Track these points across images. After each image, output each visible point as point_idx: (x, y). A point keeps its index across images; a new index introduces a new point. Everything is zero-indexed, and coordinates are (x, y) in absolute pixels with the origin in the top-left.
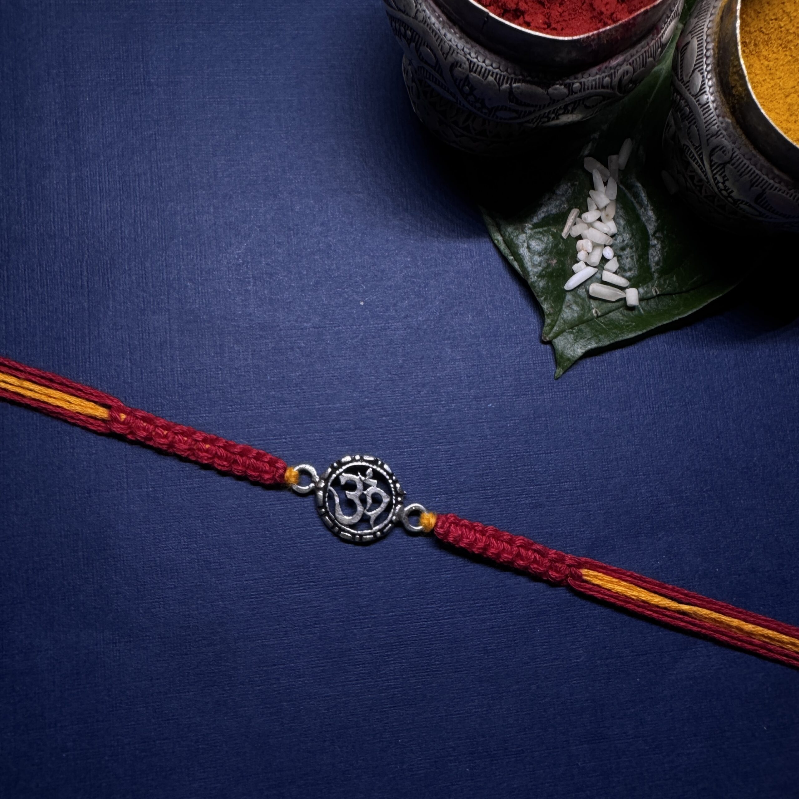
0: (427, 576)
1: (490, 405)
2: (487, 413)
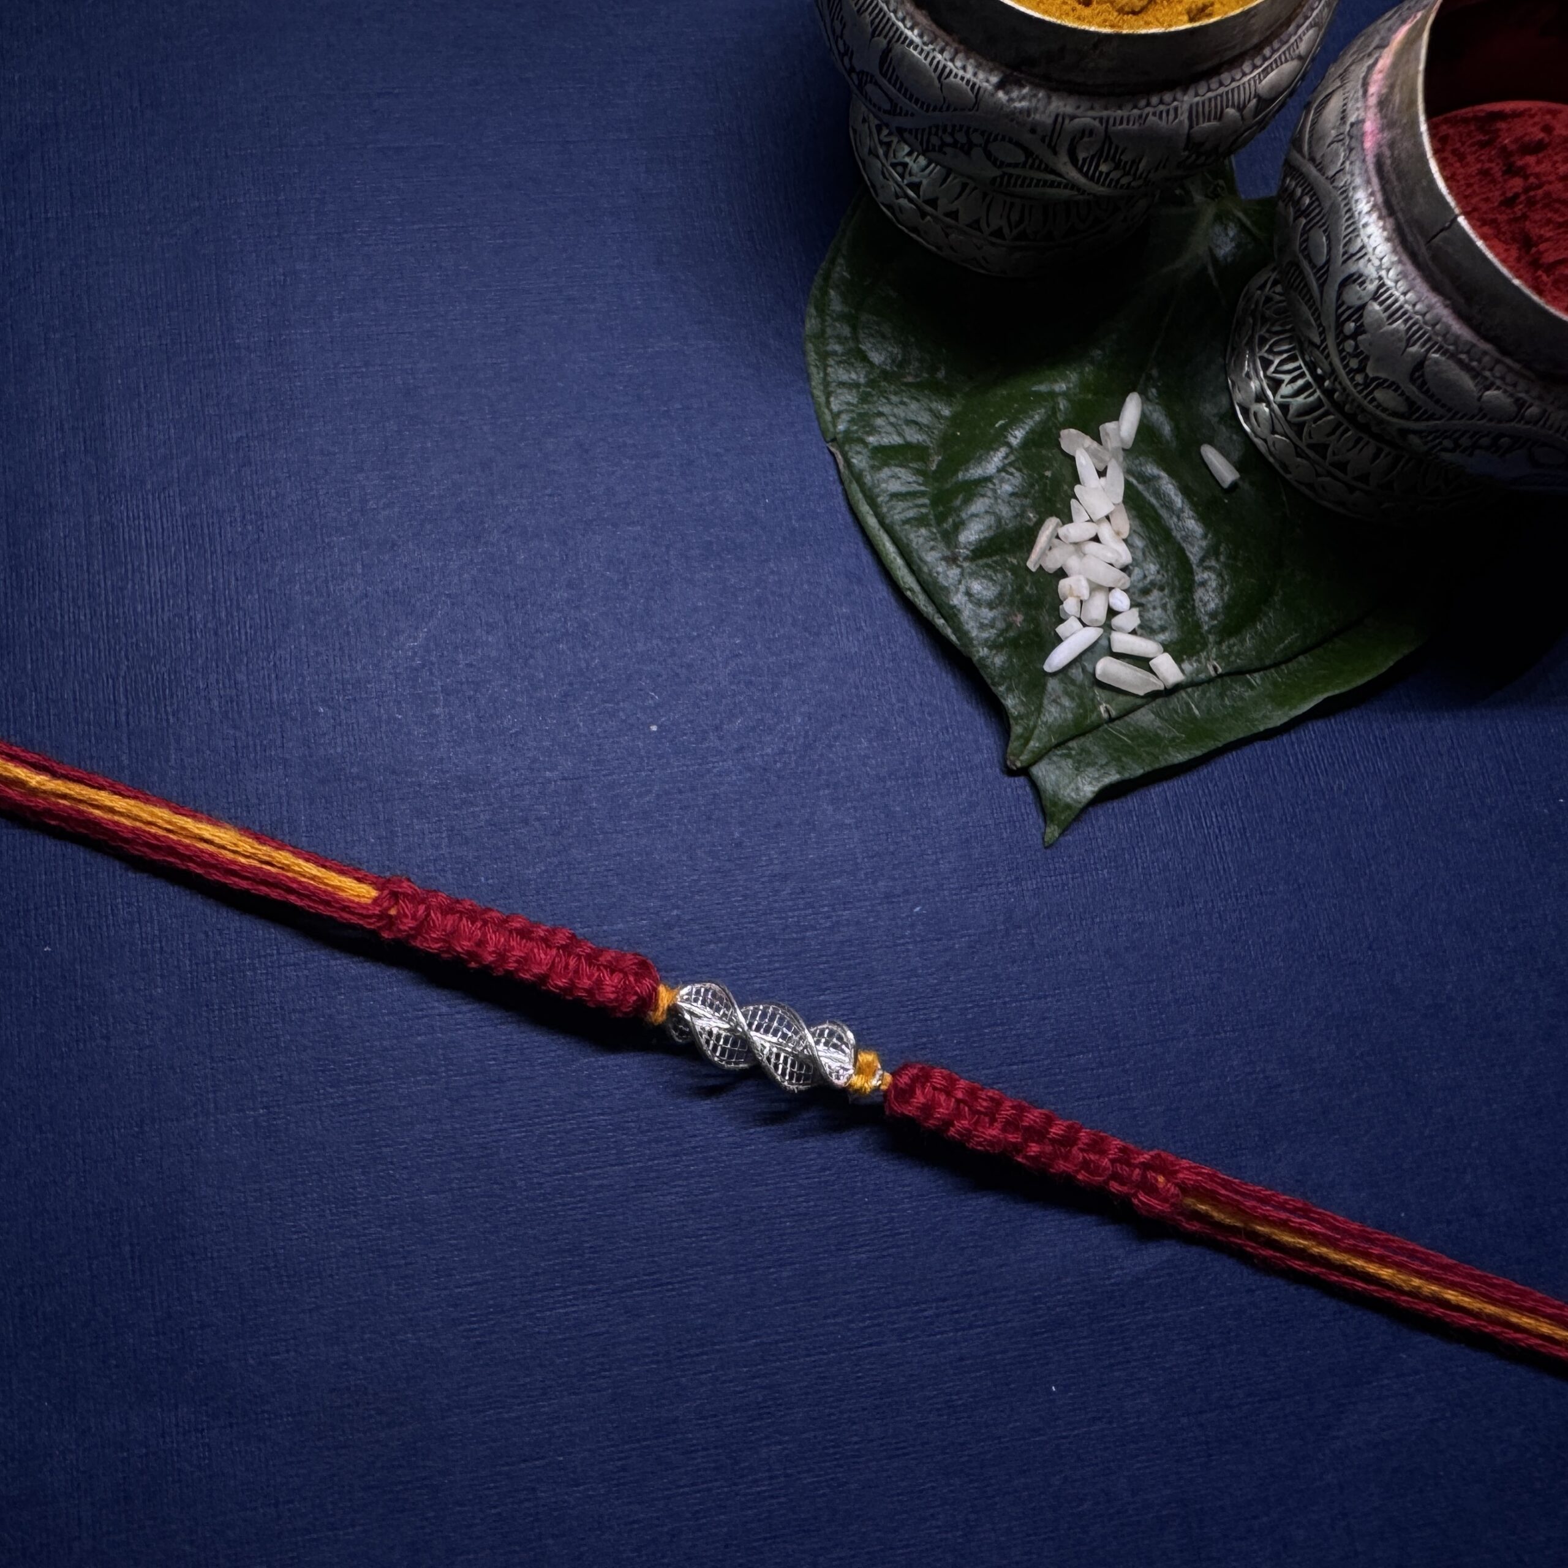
0: (820, 1259)
1: (918, 909)
2: (912, 926)
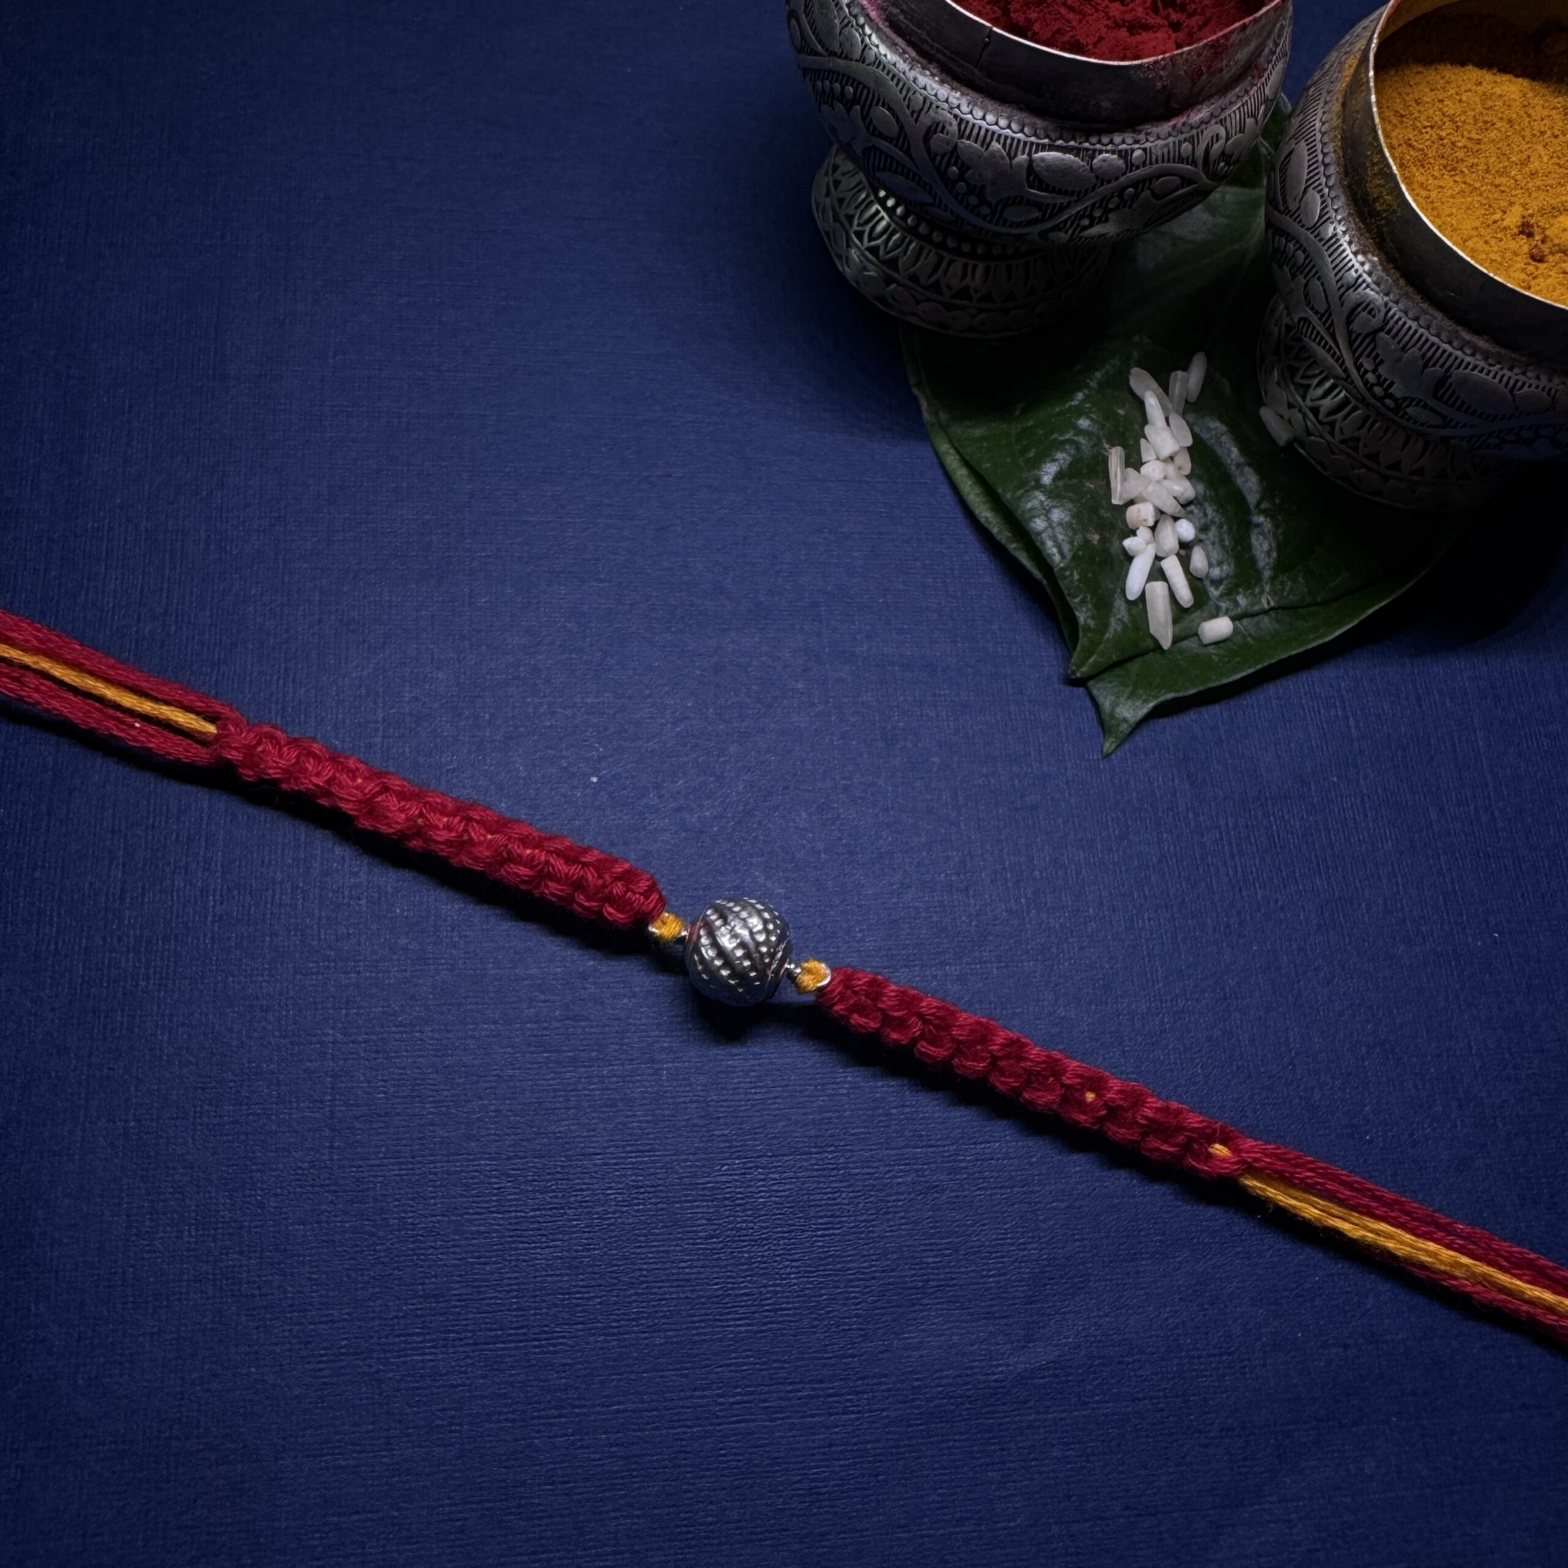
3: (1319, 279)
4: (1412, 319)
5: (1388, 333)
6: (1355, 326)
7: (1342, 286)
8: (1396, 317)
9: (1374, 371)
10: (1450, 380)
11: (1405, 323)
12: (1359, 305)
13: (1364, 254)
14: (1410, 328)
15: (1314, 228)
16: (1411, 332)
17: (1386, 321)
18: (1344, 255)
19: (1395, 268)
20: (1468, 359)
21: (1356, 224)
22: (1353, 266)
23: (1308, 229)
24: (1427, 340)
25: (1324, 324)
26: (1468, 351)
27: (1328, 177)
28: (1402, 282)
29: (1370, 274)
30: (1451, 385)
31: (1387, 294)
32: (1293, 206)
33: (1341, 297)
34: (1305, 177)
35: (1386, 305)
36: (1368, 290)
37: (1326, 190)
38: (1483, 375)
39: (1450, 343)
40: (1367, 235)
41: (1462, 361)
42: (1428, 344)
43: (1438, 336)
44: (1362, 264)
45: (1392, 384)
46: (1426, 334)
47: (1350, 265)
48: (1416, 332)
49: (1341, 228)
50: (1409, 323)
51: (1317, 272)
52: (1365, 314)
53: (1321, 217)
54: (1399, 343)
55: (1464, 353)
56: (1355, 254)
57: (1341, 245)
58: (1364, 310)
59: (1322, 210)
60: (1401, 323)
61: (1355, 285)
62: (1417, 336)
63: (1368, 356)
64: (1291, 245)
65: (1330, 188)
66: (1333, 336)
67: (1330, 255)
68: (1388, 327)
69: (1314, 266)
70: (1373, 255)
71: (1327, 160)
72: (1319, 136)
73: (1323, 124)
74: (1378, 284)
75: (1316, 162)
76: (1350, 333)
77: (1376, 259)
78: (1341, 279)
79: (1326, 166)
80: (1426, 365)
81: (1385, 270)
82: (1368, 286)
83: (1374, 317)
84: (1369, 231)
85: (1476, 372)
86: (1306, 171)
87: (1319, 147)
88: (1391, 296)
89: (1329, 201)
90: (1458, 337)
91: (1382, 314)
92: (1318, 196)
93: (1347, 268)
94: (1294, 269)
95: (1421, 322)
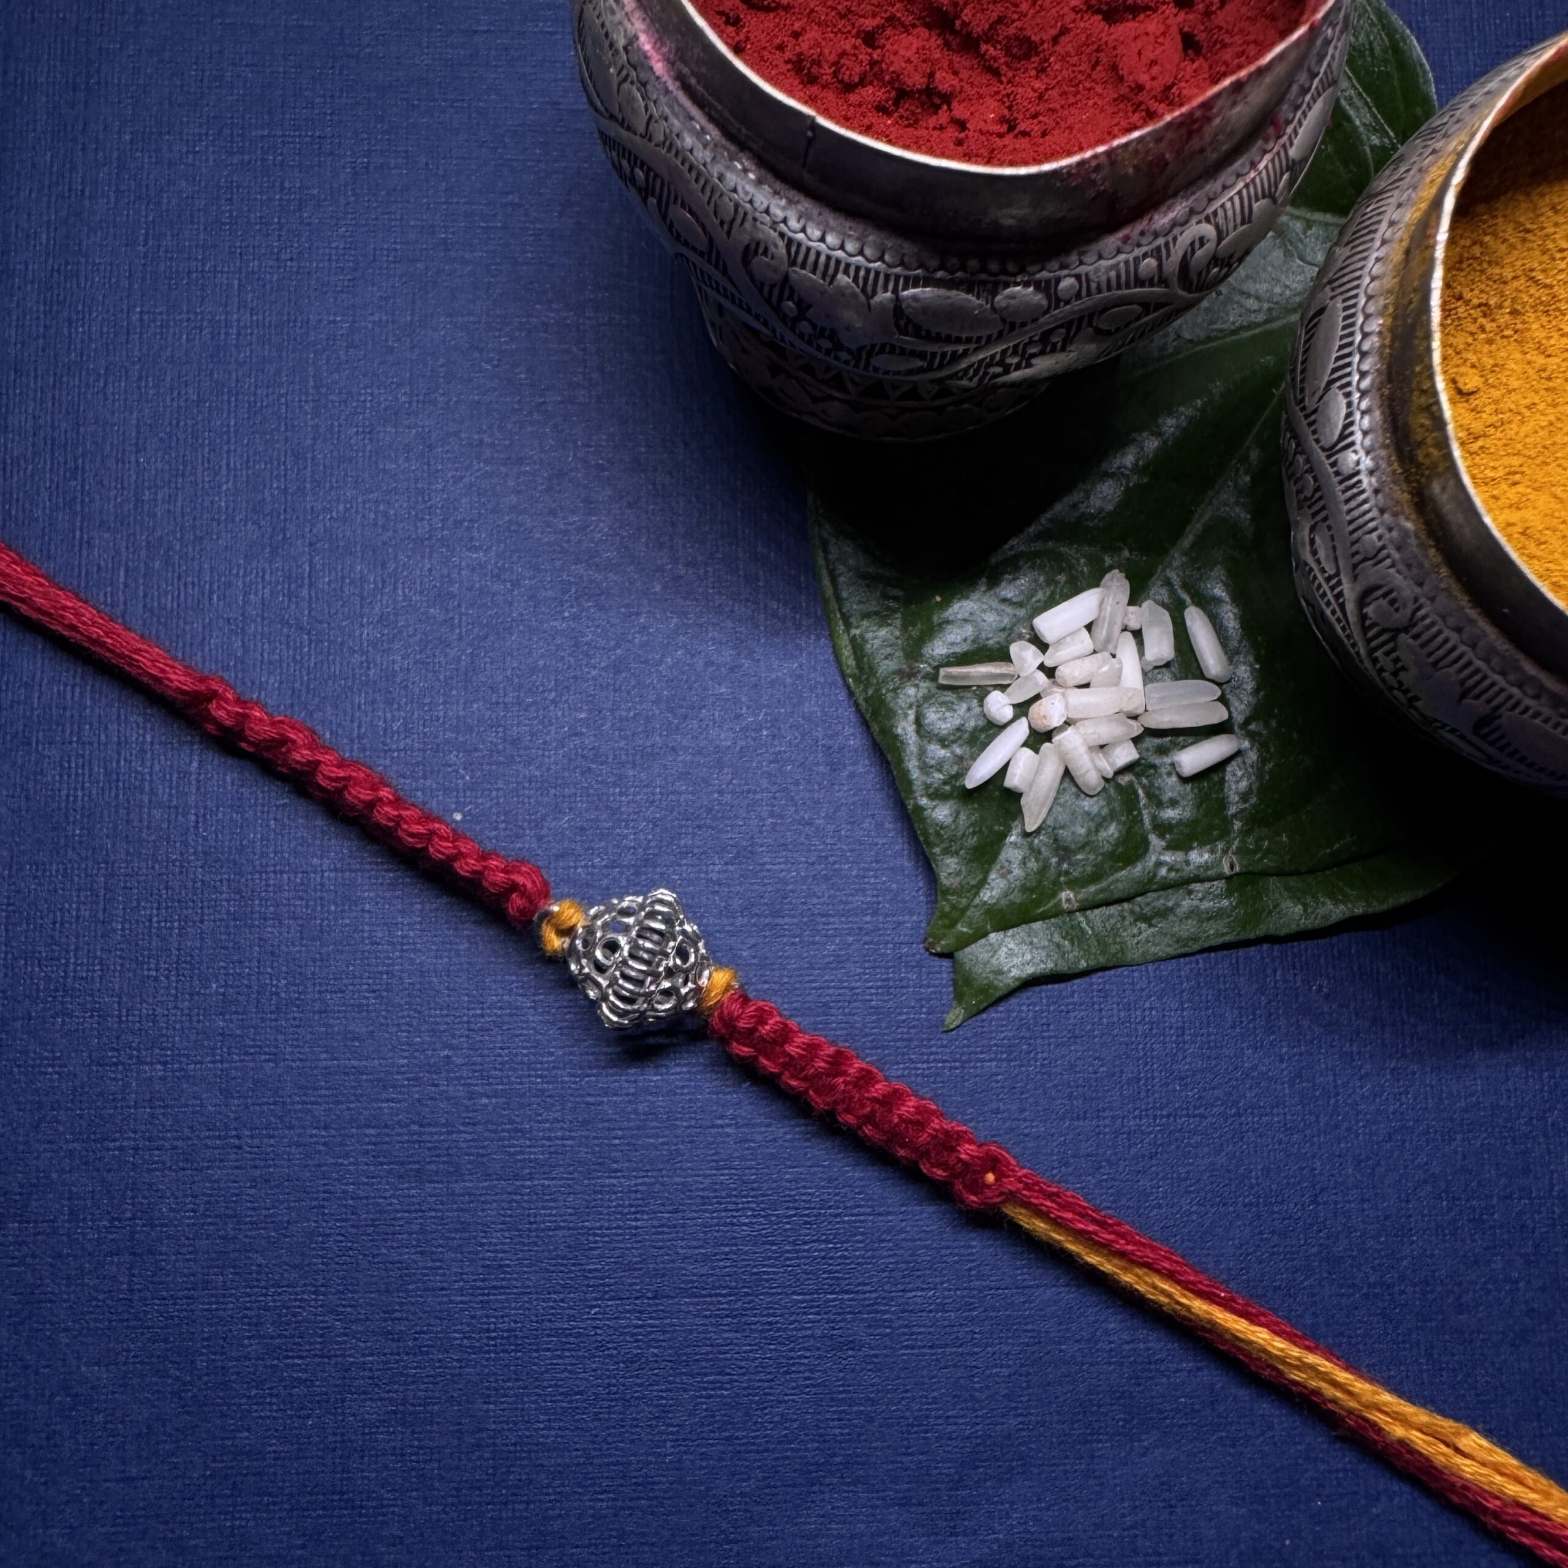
3: (1329, 528)
4: (1453, 629)
5: (1416, 637)
6: (1369, 610)
7: (1357, 553)
8: (1427, 621)
9: (1395, 674)
10: (1497, 722)
11: (1440, 632)
12: (1378, 587)
13: (1395, 515)
14: (1446, 641)
15: (1331, 451)
16: (1449, 645)
17: (1412, 623)
18: (1366, 506)
19: (1437, 547)
20: (1529, 702)
21: (1390, 464)
22: (1375, 529)
23: (1323, 449)
24: (1469, 664)
25: (1332, 588)
26: (1530, 691)
27: (1363, 375)
28: (1444, 571)
29: (1399, 549)
30: (1498, 728)
31: (1420, 584)
32: (1310, 403)
33: (1355, 566)
34: (1332, 366)
35: (1416, 600)
36: (1392, 570)
37: (1356, 395)
38: (1548, 727)
39: (1503, 673)
40: (1404, 486)
41: (1518, 703)
42: (1471, 669)
43: (1487, 661)
44: (1390, 529)
45: (1416, 698)
46: (1470, 655)
47: (1371, 525)
48: (1453, 649)
49: (1367, 463)
50: (1447, 633)
51: (1325, 519)
52: (1384, 602)
53: (1342, 437)
54: (1430, 654)
55: (1526, 694)
56: (1382, 511)
57: (1363, 491)
58: (1385, 596)
59: (1346, 426)
60: (1435, 629)
61: (1375, 557)
62: (1455, 654)
63: (1387, 654)
64: (1301, 459)
65: (1364, 394)
66: (1342, 606)
67: (1347, 501)
68: (1415, 631)
69: (1323, 508)
70: (1407, 519)
71: (1366, 347)
72: (1362, 300)
73: (1373, 279)
74: (1409, 566)
75: (1351, 344)
76: (1363, 617)
77: (1409, 525)
78: (1357, 541)
79: (1364, 355)
80: (1464, 695)
81: (1421, 545)
82: (1393, 565)
83: (1397, 610)
84: (1407, 480)
85: (1537, 721)
86: (1334, 356)
87: (1360, 319)
88: (1426, 588)
89: (1358, 415)
90: (1518, 669)
91: (1408, 611)
92: (1343, 402)
93: (1366, 528)
94: (1302, 497)
95: (1465, 636)
